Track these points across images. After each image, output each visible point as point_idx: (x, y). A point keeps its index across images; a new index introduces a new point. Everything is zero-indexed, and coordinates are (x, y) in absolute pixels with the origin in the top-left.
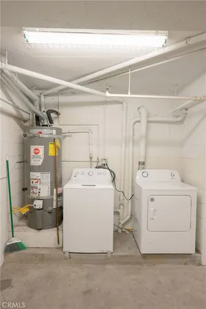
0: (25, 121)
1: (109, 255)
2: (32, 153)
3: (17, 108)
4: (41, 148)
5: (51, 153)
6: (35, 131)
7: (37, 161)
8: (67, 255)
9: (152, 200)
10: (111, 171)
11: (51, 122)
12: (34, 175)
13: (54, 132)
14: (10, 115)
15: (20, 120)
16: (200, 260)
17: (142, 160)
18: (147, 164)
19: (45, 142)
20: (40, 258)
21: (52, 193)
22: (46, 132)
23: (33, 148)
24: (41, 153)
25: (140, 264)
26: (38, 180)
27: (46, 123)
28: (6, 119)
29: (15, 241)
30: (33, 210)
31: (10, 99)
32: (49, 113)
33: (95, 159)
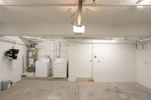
0: (29, 46)
1: (46, 78)
2: (29, 54)
3: (26, 43)
4: (31, 53)
5: (34, 54)
6: (30, 49)
7: (30, 56)
8: (36, 78)
9: (56, 65)
10: (50, 58)
11: (35, 46)
12: (30, 59)
13: (35, 49)
14: (24, 45)
15: (27, 46)
16: (68, 80)
17: (58, 56)
18: (60, 57)
19: (32, 51)
20: (30, 78)
21: (34, 64)
22: (33, 49)
23: (29, 52)
24: (31, 54)
25: (53, 80)
26: (30, 60)
27: (33, 47)
28: (23, 46)
29: (24, 74)
30: (29, 67)
31: (24, 42)
32: (34, 44)
33: (46, 56)
